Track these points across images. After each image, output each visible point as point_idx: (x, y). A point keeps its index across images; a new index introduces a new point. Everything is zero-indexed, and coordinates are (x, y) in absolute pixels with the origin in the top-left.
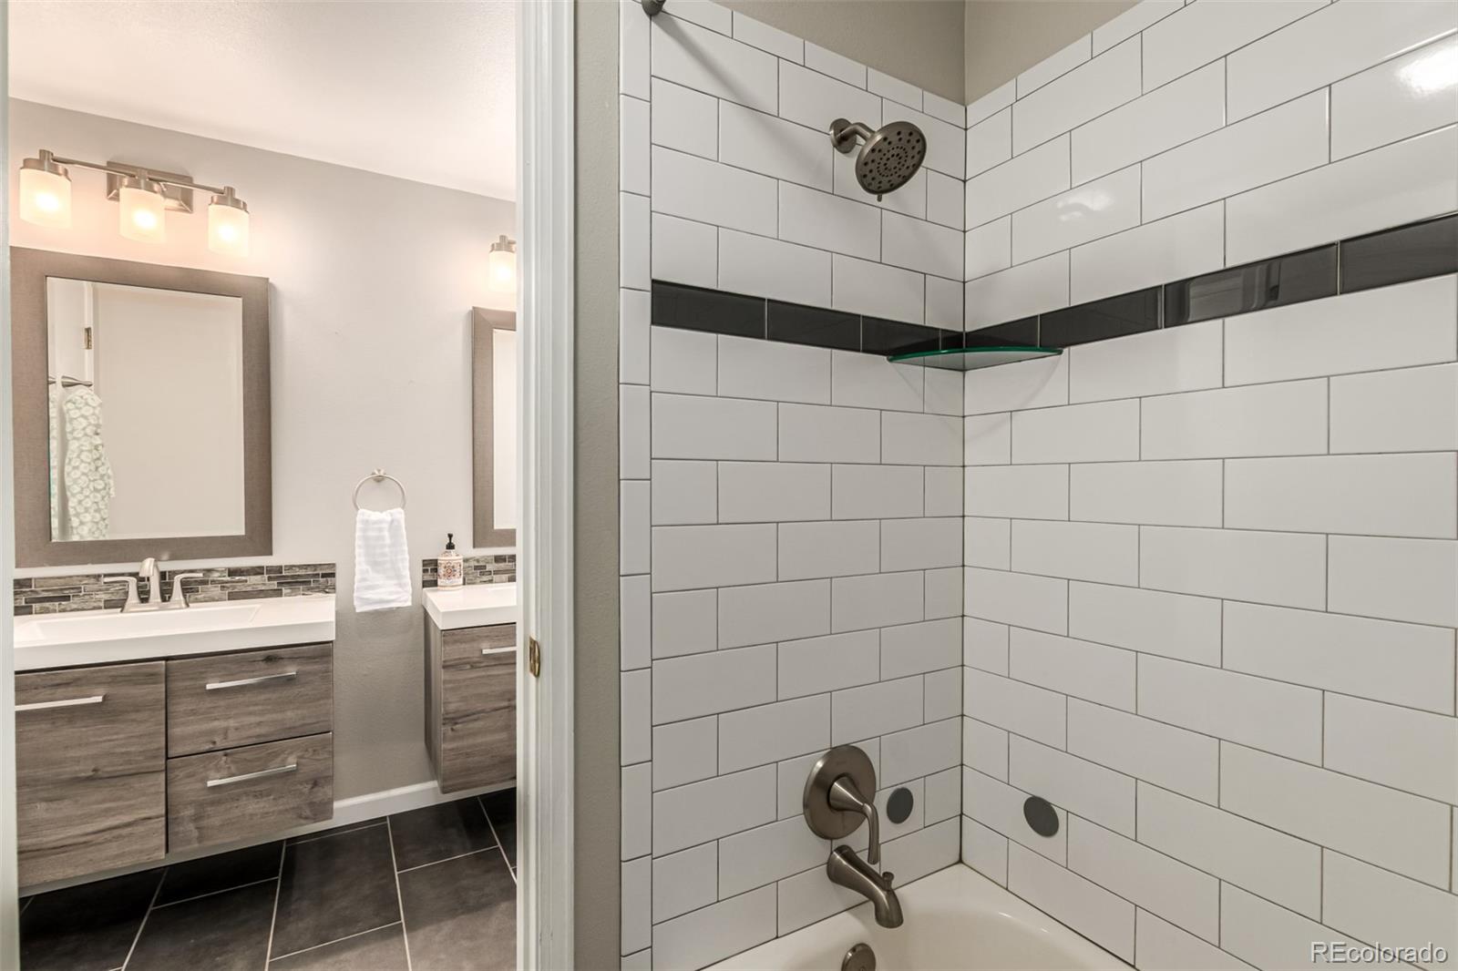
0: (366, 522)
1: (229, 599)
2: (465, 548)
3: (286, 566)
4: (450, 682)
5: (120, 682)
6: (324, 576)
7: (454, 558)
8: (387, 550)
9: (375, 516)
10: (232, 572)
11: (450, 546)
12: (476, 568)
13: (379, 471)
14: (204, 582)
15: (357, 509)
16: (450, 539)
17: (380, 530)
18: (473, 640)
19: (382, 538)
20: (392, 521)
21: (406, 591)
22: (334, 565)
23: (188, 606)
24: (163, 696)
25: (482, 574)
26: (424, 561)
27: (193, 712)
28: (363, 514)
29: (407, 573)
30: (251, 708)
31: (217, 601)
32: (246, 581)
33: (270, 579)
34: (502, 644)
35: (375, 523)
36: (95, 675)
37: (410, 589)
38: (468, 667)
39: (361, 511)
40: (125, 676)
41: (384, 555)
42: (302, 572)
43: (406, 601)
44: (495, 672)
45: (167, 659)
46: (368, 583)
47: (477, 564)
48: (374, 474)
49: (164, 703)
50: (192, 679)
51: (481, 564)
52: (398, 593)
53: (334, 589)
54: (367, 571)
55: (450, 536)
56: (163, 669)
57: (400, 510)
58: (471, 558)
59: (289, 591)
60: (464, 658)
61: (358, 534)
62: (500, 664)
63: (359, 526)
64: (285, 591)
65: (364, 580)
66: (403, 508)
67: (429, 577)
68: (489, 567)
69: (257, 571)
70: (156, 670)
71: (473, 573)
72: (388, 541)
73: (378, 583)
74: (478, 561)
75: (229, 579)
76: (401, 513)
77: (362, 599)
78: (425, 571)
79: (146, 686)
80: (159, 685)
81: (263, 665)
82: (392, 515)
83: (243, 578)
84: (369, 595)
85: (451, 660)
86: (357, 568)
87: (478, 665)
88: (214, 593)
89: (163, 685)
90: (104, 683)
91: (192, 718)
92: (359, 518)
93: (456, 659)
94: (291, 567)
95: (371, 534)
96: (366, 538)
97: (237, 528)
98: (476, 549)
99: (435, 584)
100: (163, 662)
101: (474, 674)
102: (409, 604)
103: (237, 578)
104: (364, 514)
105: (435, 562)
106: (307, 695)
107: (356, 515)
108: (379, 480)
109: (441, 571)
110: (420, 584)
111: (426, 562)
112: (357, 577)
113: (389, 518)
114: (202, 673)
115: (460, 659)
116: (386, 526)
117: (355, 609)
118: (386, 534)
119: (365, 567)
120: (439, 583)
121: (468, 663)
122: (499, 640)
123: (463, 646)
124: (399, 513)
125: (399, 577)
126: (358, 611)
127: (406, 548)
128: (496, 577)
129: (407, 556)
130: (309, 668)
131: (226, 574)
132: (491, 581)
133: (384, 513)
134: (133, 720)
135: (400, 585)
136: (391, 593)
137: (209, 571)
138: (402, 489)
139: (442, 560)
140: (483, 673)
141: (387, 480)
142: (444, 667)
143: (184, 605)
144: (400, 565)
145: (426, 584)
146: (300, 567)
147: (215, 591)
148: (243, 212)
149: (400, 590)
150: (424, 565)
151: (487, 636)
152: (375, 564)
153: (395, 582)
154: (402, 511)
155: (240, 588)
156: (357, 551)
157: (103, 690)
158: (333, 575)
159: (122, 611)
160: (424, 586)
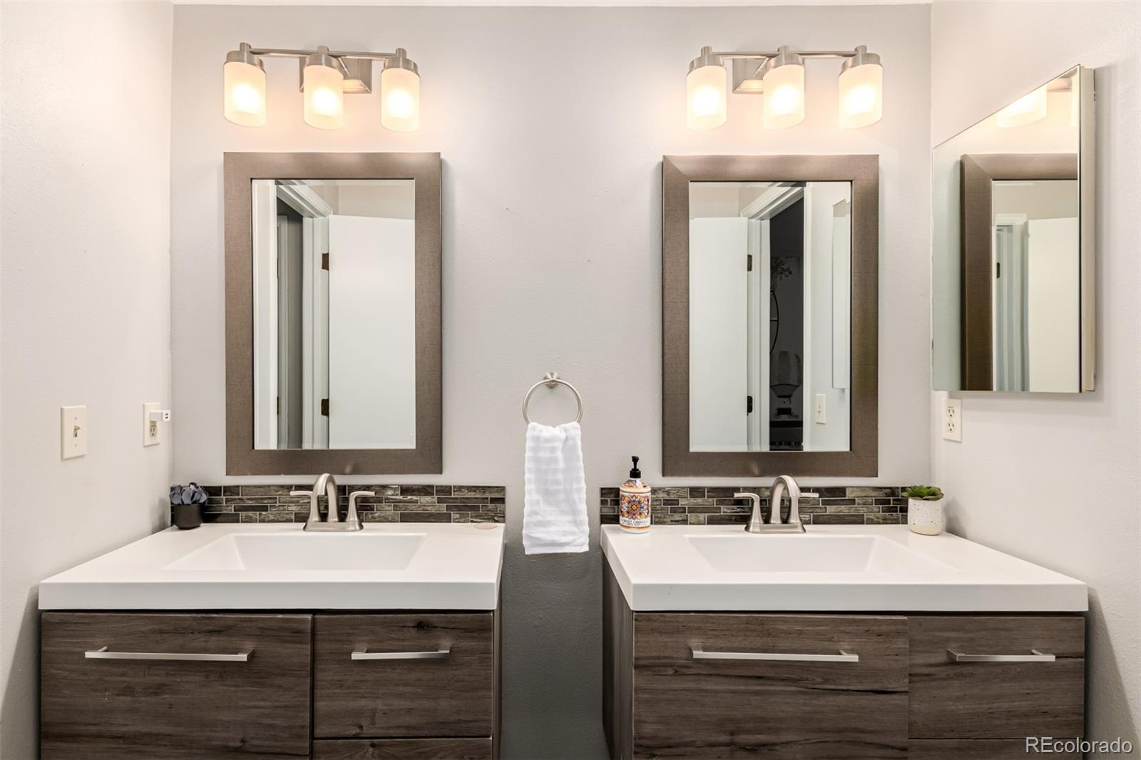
0: (537, 439)
1: (401, 521)
2: (652, 476)
3: (454, 487)
4: (645, 690)
5: (267, 636)
6: (494, 500)
7: (640, 489)
8: (560, 476)
9: (547, 431)
10: (405, 490)
11: (635, 474)
12: (667, 502)
13: (552, 374)
14: (379, 501)
15: (528, 422)
16: (635, 464)
17: (553, 450)
18: (678, 632)
19: (555, 460)
20: (567, 439)
21: (582, 532)
22: (502, 489)
23: (361, 527)
24: (309, 660)
25: (674, 511)
26: (602, 489)
27: (340, 684)
28: (534, 429)
29: (583, 507)
30: (401, 689)
31: (391, 522)
32: (416, 502)
33: (440, 501)
34: (720, 643)
35: (548, 440)
36: (245, 624)
37: (587, 529)
38: (671, 671)
39: (532, 424)
40: (273, 629)
41: (557, 482)
42: (471, 495)
43: (582, 545)
44: (710, 685)
45: (314, 612)
46: (539, 518)
47: (667, 497)
48: (546, 378)
49: (309, 668)
50: (339, 641)
51: (673, 497)
52: (573, 533)
53: (504, 517)
54: (538, 502)
55: (635, 460)
56: (309, 626)
57: (575, 424)
58: (660, 489)
59: (458, 516)
60: (665, 658)
61: (528, 454)
62: (718, 675)
63: (529, 444)
64: (454, 515)
65: (534, 513)
66: (579, 422)
67: (608, 511)
68: (682, 502)
69: (426, 490)
70: (302, 627)
71: (662, 509)
72: (561, 465)
73: (549, 518)
74: (668, 493)
75: (401, 497)
76: (575, 428)
77: (531, 537)
78: (603, 502)
79: (290, 645)
80: (304, 646)
81: (413, 631)
82: (566, 430)
83: (415, 498)
84: (540, 533)
85: (647, 658)
86: (527, 498)
87: (684, 670)
88: (388, 513)
89: (309, 646)
90: (252, 635)
91: (338, 691)
92: (529, 434)
93: (651, 658)
94: (460, 488)
95: (544, 455)
96: (537, 460)
97: (407, 441)
98: (666, 478)
99: (614, 519)
100: (309, 617)
101: (678, 684)
102: (586, 548)
103: (409, 497)
104: (537, 429)
105: (616, 491)
106: (463, 681)
107: (526, 430)
108: (552, 385)
109: (625, 506)
110: (598, 519)
111: (605, 492)
112: (527, 510)
113: (563, 435)
114: (349, 634)
115: (659, 658)
116: (559, 445)
117: (524, 551)
118: (560, 455)
119: (536, 497)
120: (621, 522)
121: (671, 666)
122: (716, 636)
123: (665, 638)
124: (574, 428)
125: (574, 512)
126: (527, 552)
127: (582, 474)
128: (691, 517)
129: (584, 485)
130: (464, 644)
131: (399, 492)
132: (685, 522)
133: (557, 428)
134: (280, 687)
135: (576, 523)
136: (565, 533)
137: (384, 487)
138: (577, 396)
139: (626, 491)
140: (693, 685)
141: (560, 385)
142: (637, 667)
143: (358, 527)
144: (576, 497)
145: (605, 519)
146: (470, 488)
147: (388, 510)
148: (413, 74)
149: (575, 529)
150: (602, 495)
151: (698, 629)
152: (547, 494)
153: (569, 518)
154: (578, 425)
155: (413, 508)
156: (527, 476)
157: (250, 645)
158: (502, 500)
159: (305, 528)
160: (602, 522)
